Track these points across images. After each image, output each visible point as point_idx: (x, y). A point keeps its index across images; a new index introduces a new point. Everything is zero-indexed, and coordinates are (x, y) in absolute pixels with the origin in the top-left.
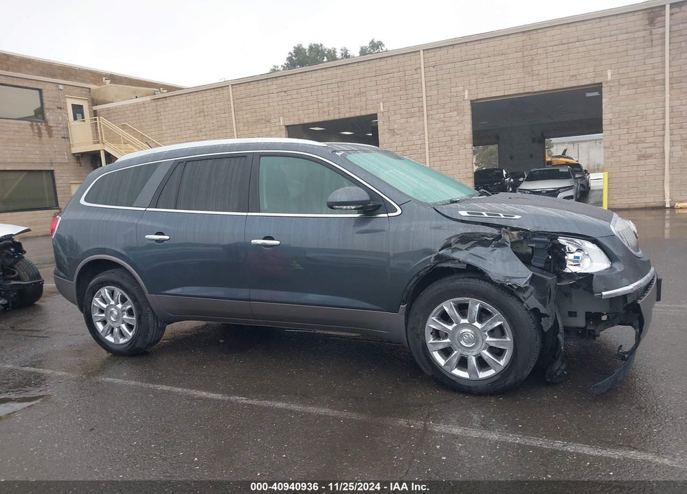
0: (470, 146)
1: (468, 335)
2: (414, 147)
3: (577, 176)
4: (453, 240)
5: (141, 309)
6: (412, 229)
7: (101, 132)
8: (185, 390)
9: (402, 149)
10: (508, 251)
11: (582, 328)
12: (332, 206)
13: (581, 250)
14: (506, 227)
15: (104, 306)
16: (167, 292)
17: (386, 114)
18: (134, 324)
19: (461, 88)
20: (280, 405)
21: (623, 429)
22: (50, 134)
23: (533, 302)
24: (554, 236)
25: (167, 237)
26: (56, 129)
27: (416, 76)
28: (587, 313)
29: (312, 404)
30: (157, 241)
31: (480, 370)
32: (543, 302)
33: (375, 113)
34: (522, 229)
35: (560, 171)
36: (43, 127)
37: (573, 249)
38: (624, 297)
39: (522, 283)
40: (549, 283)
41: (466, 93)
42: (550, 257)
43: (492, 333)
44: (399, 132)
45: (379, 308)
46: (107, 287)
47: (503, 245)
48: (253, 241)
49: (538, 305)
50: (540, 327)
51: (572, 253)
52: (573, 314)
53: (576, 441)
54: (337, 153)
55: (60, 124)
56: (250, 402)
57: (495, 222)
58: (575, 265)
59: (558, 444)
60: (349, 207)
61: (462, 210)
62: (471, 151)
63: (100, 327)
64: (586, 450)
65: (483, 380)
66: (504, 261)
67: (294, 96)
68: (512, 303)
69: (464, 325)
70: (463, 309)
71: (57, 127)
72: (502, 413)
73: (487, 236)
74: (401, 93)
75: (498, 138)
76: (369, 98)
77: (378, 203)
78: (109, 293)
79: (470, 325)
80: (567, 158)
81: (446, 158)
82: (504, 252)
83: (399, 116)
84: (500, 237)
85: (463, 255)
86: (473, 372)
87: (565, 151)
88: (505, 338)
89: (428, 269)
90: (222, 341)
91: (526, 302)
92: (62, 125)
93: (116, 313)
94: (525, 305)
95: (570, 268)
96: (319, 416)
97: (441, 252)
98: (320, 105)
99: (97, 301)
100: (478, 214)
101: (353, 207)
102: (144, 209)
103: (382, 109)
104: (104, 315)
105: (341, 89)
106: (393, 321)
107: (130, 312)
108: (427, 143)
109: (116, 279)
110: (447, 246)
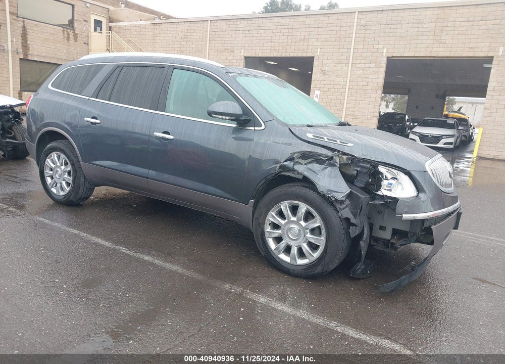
0: (380, 92)
1: (294, 229)
2: (338, 86)
3: (460, 128)
4: (296, 155)
5: (76, 172)
6: (268, 142)
7: (112, 43)
8: (88, 236)
9: (328, 86)
10: (336, 171)
11: (387, 240)
12: (210, 114)
13: (396, 179)
14: (339, 151)
15: (53, 166)
16: (94, 162)
17: (321, 58)
18: (71, 182)
19: (381, 46)
20: (148, 258)
21: (389, 322)
22: (76, 39)
23: (346, 213)
24: (375, 164)
25: (99, 121)
26: (81, 36)
27: (349, 32)
28: (394, 229)
29: (170, 262)
30: (92, 123)
31: (299, 258)
32: (355, 215)
33: (312, 56)
34: (350, 155)
35: (448, 122)
36: (71, 33)
37: (389, 176)
38: (423, 221)
39: (340, 197)
40: (362, 200)
41: (385, 50)
42: (370, 180)
43: (313, 231)
44: (328, 73)
45: (235, 199)
46: (56, 152)
47: (333, 165)
48: (155, 133)
49: (351, 216)
50: (348, 233)
51: (388, 180)
52: (382, 228)
53: (348, 324)
54: (230, 74)
55: (84, 33)
56: (128, 252)
57: (332, 146)
58: (388, 190)
59: (333, 324)
60: (224, 117)
61: (310, 132)
62: (380, 96)
63: (49, 180)
64: (352, 333)
65: (300, 266)
66: (331, 177)
67: (255, 35)
68: (330, 210)
69: (293, 222)
70: (294, 209)
71: (81, 34)
72: (305, 293)
73: (322, 156)
74: (335, 43)
75: (409, 91)
76: (310, 43)
77: (248, 118)
78: (57, 157)
79: (297, 223)
80: (461, 113)
81: (360, 99)
82: (333, 171)
83: (330, 61)
84: (332, 158)
85: (302, 169)
86: (293, 259)
87: (461, 108)
88: (320, 237)
89: (273, 175)
90: (135, 206)
91: (341, 212)
92: (85, 34)
93: (60, 172)
94: (339, 214)
95: (383, 192)
96: (171, 271)
97: (284, 164)
98: (273, 44)
99: (49, 162)
100: (320, 138)
101: (227, 118)
102: (88, 98)
103: (318, 54)
104: (52, 172)
105: (291, 34)
106: (243, 210)
107: (69, 173)
108: (348, 85)
109: (63, 148)
110: (291, 159)
